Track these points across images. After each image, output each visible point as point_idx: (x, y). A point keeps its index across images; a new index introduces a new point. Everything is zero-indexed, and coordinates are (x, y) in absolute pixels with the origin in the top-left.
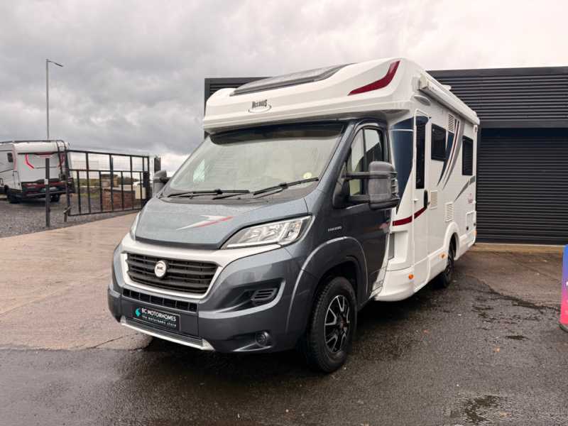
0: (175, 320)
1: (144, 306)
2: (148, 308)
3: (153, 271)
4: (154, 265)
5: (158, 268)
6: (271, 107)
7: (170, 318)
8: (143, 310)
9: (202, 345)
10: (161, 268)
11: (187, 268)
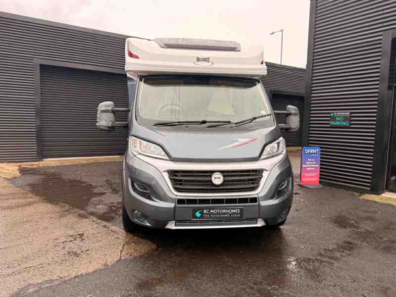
0: (239, 212)
1: (206, 208)
2: (210, 208)
3: (211, 181)
4: (211, 176)
5: (215, 178)
6: (213, 63)
7: (233, 211)
8: (205, 211)
9: (256, 223)
10: (219, 178)
11: (240, 176)
